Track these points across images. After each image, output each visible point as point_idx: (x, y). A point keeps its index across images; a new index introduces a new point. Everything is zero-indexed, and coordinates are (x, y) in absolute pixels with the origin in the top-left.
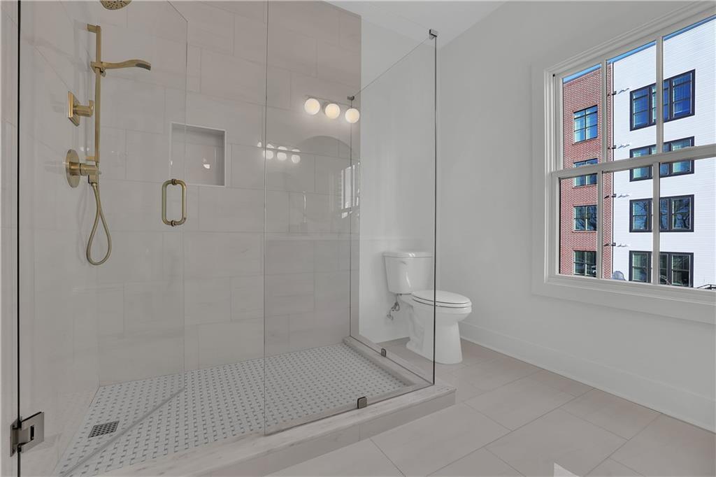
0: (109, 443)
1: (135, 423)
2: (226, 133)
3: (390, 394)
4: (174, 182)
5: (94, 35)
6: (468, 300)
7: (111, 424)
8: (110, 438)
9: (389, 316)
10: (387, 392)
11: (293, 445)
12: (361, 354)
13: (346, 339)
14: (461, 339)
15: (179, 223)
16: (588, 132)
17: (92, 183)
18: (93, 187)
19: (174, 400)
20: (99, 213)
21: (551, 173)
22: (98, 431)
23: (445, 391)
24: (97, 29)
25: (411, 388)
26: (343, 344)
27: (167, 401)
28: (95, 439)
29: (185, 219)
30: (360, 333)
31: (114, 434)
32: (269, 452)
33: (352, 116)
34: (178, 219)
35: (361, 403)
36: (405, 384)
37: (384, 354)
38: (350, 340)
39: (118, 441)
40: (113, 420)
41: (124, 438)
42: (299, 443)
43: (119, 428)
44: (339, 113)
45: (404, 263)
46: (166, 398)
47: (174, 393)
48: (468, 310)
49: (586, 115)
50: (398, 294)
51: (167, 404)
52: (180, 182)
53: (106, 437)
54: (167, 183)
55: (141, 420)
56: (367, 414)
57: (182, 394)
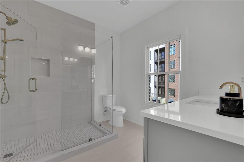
0: (11, 159)
1: (19, 153)
2: (50, 60)
3: (100, 137)
4: (33, 79)
5: (3, 31)
6: (125, 109)
7: (11, 154)
8: (11, 158)
9: (104, 114)
10: (99, 136)
11: (70, 152)
12: (94, 126)
13: (90, 122)
14: (123, 119)
15: (35, 91)
16: (173, 52)
17: (3, 78)
18: (3, 79)
19: (33, 144)
20: (5, 88)
21: (147, 74)
22: (6, 156)
23: (115, 135)
24: (4, 30)
25: (106, 135)
26: (89, 123)
27: (30, 145)
28: (5, 159)
29: (37, 90)
30: (95, 120)
31: (12, 156)
32: (62, 155)
33: (94, 51)
34: (34, 90)
35: (91, 140)
36: (104, 133)
37: (100, 125)
38: (91, 122)
39: (14, 158)
40: (11, 152)
41: (16, 157)
42: (72, 152)
43: (14, 155)
44: (89, 50)
45: (108, 98)
46: (30, 144)
47: (33, 142)
48: (125, 112)
49: (172, 47)
50: (106, 107)
51: (30, 146)
52: (35, 79)
53: (9, 158)
54: (30, 79)
55: (22, 151)
56: (92, 143)
57: (35, 142)
